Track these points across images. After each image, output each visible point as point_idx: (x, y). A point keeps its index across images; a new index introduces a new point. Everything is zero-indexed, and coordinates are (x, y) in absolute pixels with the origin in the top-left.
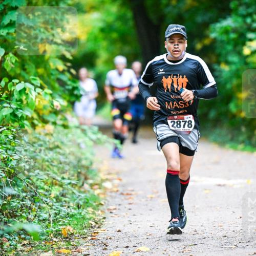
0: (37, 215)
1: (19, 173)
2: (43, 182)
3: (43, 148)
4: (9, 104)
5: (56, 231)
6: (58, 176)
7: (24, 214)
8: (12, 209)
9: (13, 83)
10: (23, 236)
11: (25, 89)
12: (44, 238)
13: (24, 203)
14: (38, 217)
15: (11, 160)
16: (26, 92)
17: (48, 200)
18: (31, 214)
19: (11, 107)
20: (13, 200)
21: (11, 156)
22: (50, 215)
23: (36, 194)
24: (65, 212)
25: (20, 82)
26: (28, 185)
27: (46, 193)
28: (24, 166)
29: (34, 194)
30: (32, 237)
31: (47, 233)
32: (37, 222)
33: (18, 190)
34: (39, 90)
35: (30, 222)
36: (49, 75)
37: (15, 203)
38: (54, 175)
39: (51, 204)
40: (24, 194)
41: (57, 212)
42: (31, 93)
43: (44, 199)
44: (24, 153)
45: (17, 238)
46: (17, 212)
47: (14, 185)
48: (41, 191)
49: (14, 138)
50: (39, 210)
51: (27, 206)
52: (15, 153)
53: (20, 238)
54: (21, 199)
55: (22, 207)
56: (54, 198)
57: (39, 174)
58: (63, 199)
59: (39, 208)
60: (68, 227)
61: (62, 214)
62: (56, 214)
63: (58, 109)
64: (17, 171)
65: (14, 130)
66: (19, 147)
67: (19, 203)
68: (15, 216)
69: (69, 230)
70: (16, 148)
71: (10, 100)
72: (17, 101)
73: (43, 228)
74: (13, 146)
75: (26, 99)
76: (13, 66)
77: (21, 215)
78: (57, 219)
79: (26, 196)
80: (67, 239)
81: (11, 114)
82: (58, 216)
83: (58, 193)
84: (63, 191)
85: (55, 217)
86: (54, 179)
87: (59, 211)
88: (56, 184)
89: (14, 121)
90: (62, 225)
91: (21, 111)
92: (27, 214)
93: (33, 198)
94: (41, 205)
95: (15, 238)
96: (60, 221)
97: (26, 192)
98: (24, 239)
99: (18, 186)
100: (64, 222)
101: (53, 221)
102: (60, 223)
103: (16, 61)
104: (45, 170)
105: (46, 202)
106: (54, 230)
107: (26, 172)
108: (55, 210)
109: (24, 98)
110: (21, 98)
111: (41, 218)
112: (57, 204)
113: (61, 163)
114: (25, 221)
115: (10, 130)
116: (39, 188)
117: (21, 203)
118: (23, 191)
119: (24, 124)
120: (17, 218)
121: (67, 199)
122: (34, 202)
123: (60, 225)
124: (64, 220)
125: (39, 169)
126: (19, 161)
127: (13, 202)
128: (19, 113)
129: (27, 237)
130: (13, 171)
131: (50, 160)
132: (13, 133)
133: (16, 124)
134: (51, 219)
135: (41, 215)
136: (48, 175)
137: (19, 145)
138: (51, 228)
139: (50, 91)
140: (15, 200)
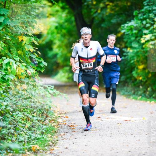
0: (18, 138)
1: (7, 113)
2: (21, 118)
3: (21, 98)
4: (1, 72)
5: (29, 148)
6: (30, 115)
7: (9, 138)
8: (3, 134)
9: (3, 59)
10: (9, 151)
11: (9, 63)
12: (21, 152)
13: (10, 131)
14: (18, 140)
15: (2, 106)
16: (10, 64)
17: (24, 130)
18: (14, 137)
19: (2, 74)
20: (3, 129)
21: (2, 103)
22: (25, 138)
23: (17, 126)
24: (34, 136)
25: (7, 58)
26: (12, 120)
27: (23, 125)
28: (10, 109)
29: (16, 126)
30: (15, 152)
31: (24, 149)
32: (17, 142)
33: (6, 123)
34: (18, 63)
35: (13, 142)
36: (25, 54)
37: (4, 131)
38: (28, 115)
39: (25, 132)
40: (10, 126)
41: (29, 136)
42: (13, 65)
43: (22, 129)
44: (9, 101)
45: (5, 152)
46: (5, 136)
47: (3, 121)
48: (20, 124)
49: (4, 92)
50: (18, 135)
51: (11, 133)
52: (4, 101)
53: (7, 152)
54: (8, 129)
55: (8, 133)
56: (28, 128)
57: (18, 114)
58: (33, 129)
59: (19, 134)
60: (36, 146)
61: (32, 138)
62: (29, 138)
63: (30, 75)
64: (5, 112)
65: (4, 88)
66: (7, 98)
67: (6, 131)
68: (4, 139)
69: (36, 148)
70: (5, 98)
71: (1, 70)
72: (5, 70)
73: (21, 146)
74: (3, 97)
75: (10, 69)
76: (2, 49)
77: (8, 138)
78: (29, 141)
79: (11, 127)
80: (36, 153)
81: (1, 78)
82: (30, 139)
83: (30, 125)
84: (33, 124)
85: (28, 139)
86: (28, 117)
87: (31, 136)
88: (29, 120)
89: (3, 82)
90: (32, 144)
91: (8, 76)
92: (11, 137)
93: (15, 128)
94: (20, 132)
95: (4, 152)
96: (31, 142)
97: (11, 124)
98: (10, 153)
99: (6, 121)
100: (33, 143)
101: (27, 142)
102: (31, 143)
103: (4, 46)
104: (22, 111)
105: (23, 130)
106: (27, 147)
107: (11, 113)
108: (28, 135)
109: (9, 68)
110: (7, 68)
111: (20, 140)
112: (29, 132)
113: (32, 108)
114: (10, 142)
115: (2, 87)
116: (19, 122)
117: (8, 131)
118: (9, 124)
119: (9, 84)
120: (5, 140)
121: (35, 129)
122: (15, 131)
123: (31, 144)
124: (34, 142)
125: (19, 111)
126: (6, 106)
127: (3, 130)
128: (6, 78)
129: (12, 151)
130: (3, 112)
131: (25, 106)
132: (3, 89)
133: (5, 84)
134: (26, 141)
135: (20, 138)
136: (24, 114)
137: (7, 97)
138: (26, 146)
139: (25, 64)
140: (4, 129)
